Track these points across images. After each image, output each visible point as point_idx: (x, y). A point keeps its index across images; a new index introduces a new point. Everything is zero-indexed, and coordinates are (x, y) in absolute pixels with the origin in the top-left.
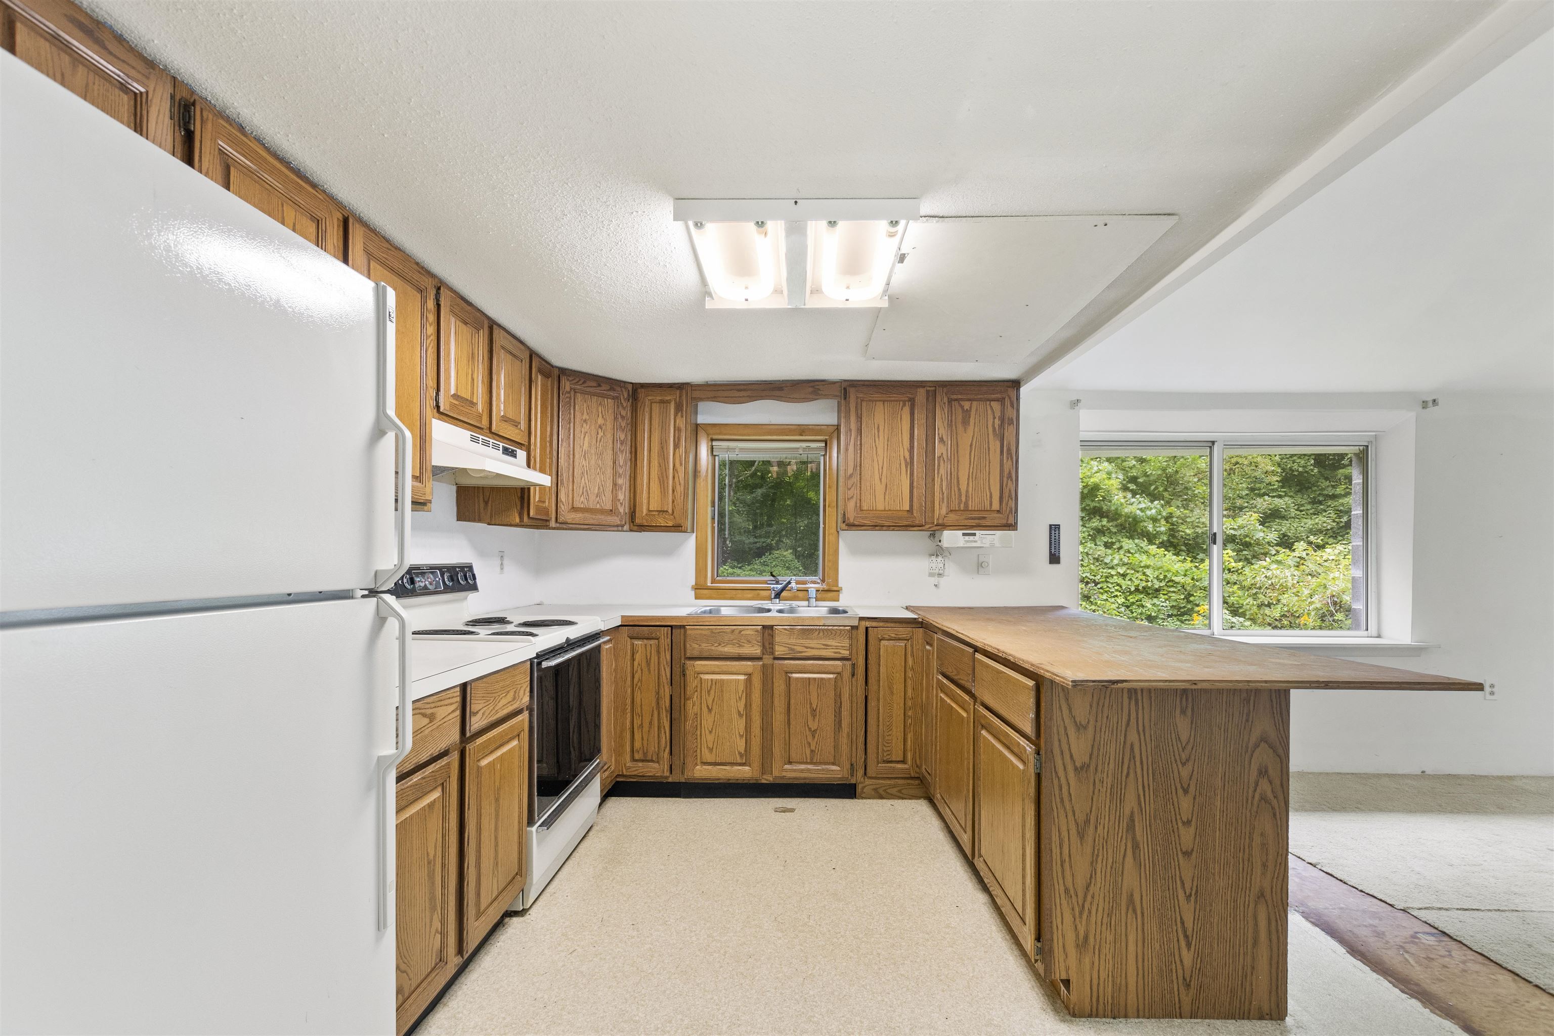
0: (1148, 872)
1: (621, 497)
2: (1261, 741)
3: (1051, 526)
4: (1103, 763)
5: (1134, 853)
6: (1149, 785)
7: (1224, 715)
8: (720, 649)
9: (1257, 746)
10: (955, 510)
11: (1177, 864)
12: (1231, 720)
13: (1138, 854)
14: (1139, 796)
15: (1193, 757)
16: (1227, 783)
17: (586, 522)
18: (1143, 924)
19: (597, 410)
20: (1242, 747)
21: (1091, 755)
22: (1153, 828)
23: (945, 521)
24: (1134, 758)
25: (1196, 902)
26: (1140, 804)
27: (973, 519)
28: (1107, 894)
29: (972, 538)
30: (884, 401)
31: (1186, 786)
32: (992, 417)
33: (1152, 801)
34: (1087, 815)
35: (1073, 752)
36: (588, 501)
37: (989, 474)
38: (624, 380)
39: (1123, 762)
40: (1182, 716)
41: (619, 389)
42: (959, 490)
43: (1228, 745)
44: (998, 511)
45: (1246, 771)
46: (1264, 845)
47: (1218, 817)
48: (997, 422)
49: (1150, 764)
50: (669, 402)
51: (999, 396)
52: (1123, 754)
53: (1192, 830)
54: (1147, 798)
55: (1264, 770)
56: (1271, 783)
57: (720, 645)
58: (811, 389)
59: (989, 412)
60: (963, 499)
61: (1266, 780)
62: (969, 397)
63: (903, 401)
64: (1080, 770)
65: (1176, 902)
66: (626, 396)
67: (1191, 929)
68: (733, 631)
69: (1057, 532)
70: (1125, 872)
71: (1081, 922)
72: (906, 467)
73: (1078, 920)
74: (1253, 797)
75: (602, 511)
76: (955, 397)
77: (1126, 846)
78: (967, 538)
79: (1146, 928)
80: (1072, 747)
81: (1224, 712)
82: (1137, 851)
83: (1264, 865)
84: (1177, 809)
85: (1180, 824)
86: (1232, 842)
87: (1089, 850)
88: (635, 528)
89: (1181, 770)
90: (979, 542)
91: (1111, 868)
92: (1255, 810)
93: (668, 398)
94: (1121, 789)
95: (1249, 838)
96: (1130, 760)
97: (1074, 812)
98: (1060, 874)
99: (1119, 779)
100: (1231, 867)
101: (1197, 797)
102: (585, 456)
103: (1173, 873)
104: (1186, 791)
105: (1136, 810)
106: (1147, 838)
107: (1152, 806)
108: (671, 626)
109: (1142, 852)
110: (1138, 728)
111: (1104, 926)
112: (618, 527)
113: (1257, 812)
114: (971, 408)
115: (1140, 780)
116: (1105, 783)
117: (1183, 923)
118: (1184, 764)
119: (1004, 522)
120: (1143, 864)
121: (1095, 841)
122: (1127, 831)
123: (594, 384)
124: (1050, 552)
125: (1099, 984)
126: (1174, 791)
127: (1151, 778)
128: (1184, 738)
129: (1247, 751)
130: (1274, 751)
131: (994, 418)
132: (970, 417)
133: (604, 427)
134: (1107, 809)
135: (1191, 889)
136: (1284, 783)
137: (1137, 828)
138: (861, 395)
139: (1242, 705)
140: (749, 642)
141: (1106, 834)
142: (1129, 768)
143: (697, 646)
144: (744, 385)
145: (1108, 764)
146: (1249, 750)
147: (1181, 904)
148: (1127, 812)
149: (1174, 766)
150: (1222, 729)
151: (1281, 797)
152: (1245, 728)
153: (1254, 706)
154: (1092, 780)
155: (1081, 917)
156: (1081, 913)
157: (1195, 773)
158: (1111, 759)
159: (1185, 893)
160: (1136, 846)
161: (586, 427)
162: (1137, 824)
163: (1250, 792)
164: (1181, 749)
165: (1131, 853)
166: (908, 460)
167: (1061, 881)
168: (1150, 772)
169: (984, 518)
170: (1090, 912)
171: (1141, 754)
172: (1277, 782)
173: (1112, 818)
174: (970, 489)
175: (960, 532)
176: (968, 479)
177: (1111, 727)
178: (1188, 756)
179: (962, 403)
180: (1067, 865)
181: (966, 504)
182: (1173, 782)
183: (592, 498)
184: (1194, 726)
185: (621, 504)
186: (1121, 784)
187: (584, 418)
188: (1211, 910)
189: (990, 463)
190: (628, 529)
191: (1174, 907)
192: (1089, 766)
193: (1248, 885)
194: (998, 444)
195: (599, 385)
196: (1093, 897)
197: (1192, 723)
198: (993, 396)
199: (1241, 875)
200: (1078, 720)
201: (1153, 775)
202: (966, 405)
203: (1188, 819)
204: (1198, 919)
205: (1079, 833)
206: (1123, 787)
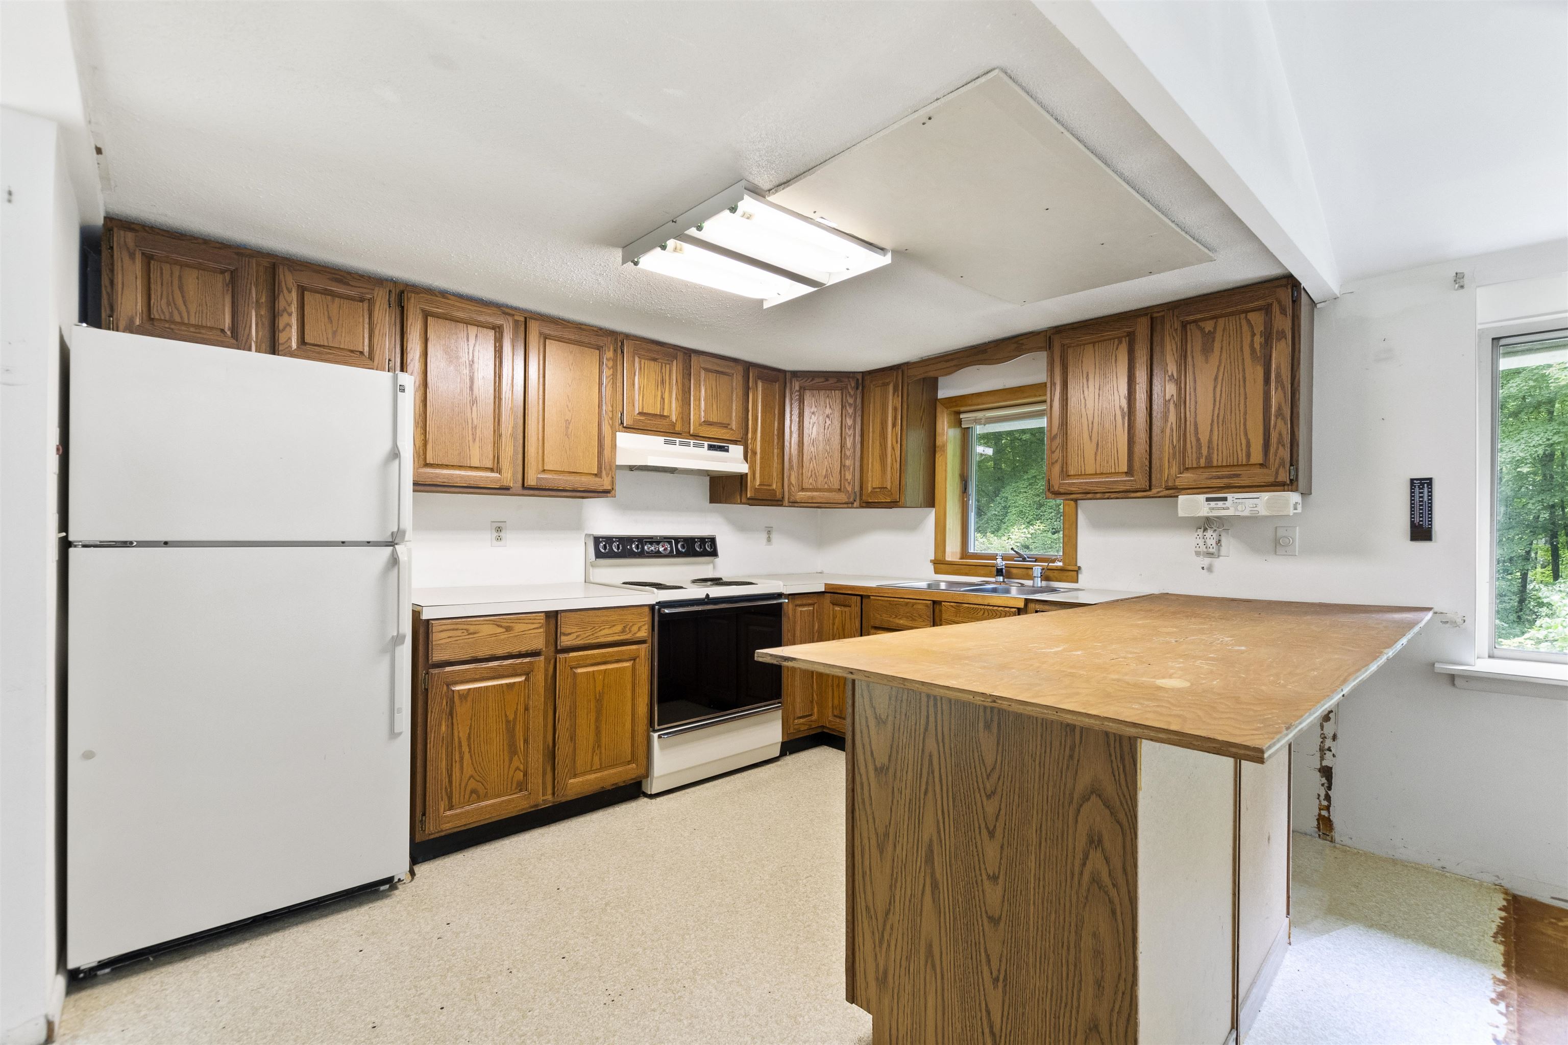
0: (948, 924)
1: (849, 476)
2: (1092, 793)
3: (1412, 480)
4: (902, 770)
5: (933, 893)
6: (948, 812)
7: (1039, 742)
8: (897, 621)
9: (1085, 799)
10: (1192, 468)
11: (981, 928)
12: (1048, 751)
13: (937, 896)
14: (938, 822)
15: (999, 790)
16: (1043, 840)
17: (814, 501)
18: (943, 990)
19: (825, 403)
20: (1064, 794)
21: (890, 756)
22: (954, 869)
23: (1177, 484)
24: (933, 773)
25: (1004, 992)
26: (939, 832)
27: (1219, 478)
28: (905, 931)
29: (1220, 504)
30: (1094, 343)
31: (991, 828)
32: (1249, 334)
33: (952, 834)
34: (886, 827)
35: (873, 748)
36: (816, 481)
37: (1245, 413)
38: (852, 370)
39: (921, 775)
40: (986, 732)
41: (847, 380)
42: (1198, 440)
43: (1045, 786)
44: (1261, 465)
45: (1071, 832)
46: (1097, 953)
47: (1032, 885)
48: (1258, 339)
49: (950, 784)
50: (888, 384)
51: (1261, 303)
52: (921, 764)
53: (999, 889)
54: (947, 832)
55: (1096, 838)
56: (1107, 860)
57: (896, 617)
58: (1015, 345)
59: (1245, 328)
60: (1205, 451)
61: (1099, 854)
62: (1213, 313)
63: (1118, 338)
64: (881, 771)
65: (981, 980)
66: (853, 385)
67: (998, 1026)
68: (907, 604)
69: (1426, 490)
70: (924, 914)
71: (880, 952)
72: (1123, 418)
73: (878, 949)
74: (1081, 873)
75: (830, 490)
76: (1191, 318)
77: (924, 880)
78: (1213, 504)
79: (946, 995)
80: (873, 742)
81: (1039, 738)
82: (937, 892)
83: (1099, 984)
84: (981, 855)
85: (985, 877)
86: (1052, 930)
87: (888, 870)
88: (864, 505)
89: (985, 803)
90: (1232, 509)
91: (910, 901)
92: (1085, 894)
93: (888, 381)
94: (919, 807)
95: (1076, 932)
96: (928, 774)
97: (874, 818)
98: (861, 887)
99: (918, 794)
100: (1051, 965)
101: (1005, 847)
102: (813, 444)
103: (977, 940)
104: (992, 834)
105: (935, 838)
106: (947, 880)
107: (952, 839)
108: (861, 596)
109: (941, 894)
110: (936, 735)
111: (903, 969)
112: (849, 504)
113: (1087, 898)
114: (1215, 328)
115: (939, 802)
116: (903, 794)
117: (988, 1012)
118: (989, 797)
119: (1271, 479)
120: (942, 911)
121: (893, 860)
122: (926, 862)
123: (822, 380)
124: (1412, 523)
125: (897, 1037)
126: (977, 829)
127: (951, 804)
128: (989, 759)
129: (1071, 802)
130: (1112, 813)
131: (1253, 335)
132: (1213, 341)
133: (831, 416)
134: (905, 826)
135: (999, 970)
136: (1129, 869)
137: (936, 864)
138: (1067, 341)
139: (1064, 733)
140: (920, 616)
141: (904, 856)
142: (927, 783)
143: (879, 616)
144: (951, 354)
145: (907, 773)
146: (1075, 801)
147: (986, 986)
148: (926, 838)
149: (978, 796)
150: (1037, 762)
151: (1124, 890)
152: (1068, 768)
153: (1081, 737)
154: (891, 787)
155: (880, 947)
156: (881, 943)
157: (1003, 812)
158: (910, 768)
159: (991, 973)
160: (935, 886)
161: (814, 419)
162: (936, 857)
163: (1077, 863)
164: (985, 776)
165: (930, 892)
166: (1126, 410)
167: (863, 896)
168: (951, 794)
169: (1238, 476)
170: (889, 945)
171: (940, 769)
172: (1117, 862)
173: (911, 840)
174: (1215, 438)
175: (1202, 497)
176: (1212, 425)
177: (909, 728)
178: (993, 789)
179: (1202, 324)
180: (867, 878)
181: (1209, 458)
182: (976, 817)
183: (820, 479)
184: (1000, 749)
185: (849, 483)
186: (919, 801)
187: (812, 411)
188: (1023, 1014)
189: (1246, 398)
190: (858, 505)
191: (978, 985)
192: (888, 769)
193: (1075, 1004)
194: (1260, 371)
195: (827, 380)
196: (892, 929)
197: (998, 744)
198: (1251, 305)
199: (1064, 983)
200: (878, 712)
201: (954, 802)
202: (1208, 326)
203: (994, 874)
204: (1008, 1019)
205: (878, 845)
206: (922, 805)
